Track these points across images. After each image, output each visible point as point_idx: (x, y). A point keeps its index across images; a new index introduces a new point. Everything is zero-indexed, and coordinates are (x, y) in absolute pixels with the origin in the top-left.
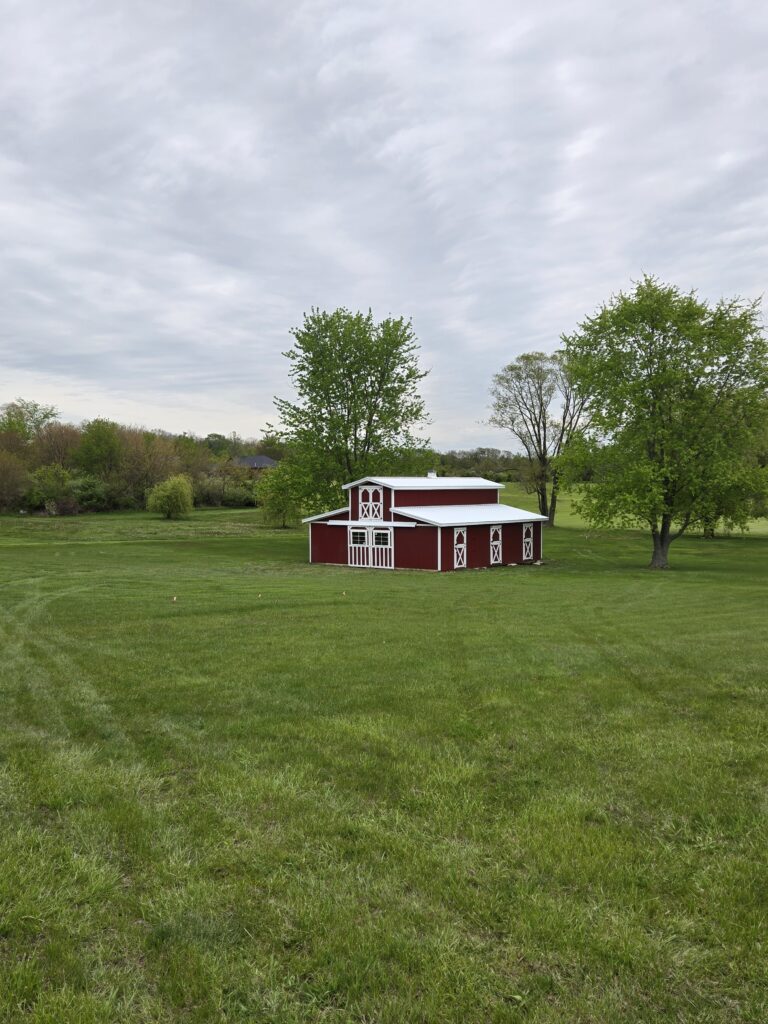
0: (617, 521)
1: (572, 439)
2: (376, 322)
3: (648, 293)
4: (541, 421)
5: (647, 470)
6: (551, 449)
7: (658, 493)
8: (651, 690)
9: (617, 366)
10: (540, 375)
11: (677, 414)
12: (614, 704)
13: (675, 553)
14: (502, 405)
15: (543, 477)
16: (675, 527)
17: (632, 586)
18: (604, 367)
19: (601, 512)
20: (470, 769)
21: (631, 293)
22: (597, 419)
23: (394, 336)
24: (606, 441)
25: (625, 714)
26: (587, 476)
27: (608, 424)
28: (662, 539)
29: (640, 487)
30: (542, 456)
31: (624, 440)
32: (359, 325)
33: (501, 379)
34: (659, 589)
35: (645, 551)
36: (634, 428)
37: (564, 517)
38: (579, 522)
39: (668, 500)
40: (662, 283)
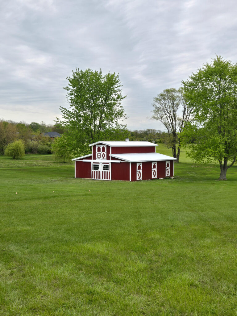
0: (205, 160)
1: (186, 125)
2: (104, 75)
3: (218, 63)
4: (173, 118)
5: (218, 138)
6: (178, 129)
7: (222, 148)
8: (219, 231)
9: (206, 94)
10: (173, 98)
11: (230, 115)
12: (203, 237)
13: (229, 174)
14: (157, 111)
15: (174, 141)
16: (229, 163)
17: (212, 187)
18: (200, 95)
19: (198, 156)
20: (142, 265)
21: (211, 63)
22: (197, 117)
23: (111, 81)
24: (200, 126)
25: (207, 241)
26: (193, 141)
27: (201, 119)
28: (224, 168)
29: (214, 145)
30: (174, 133)
31: (209, 126)
32: (96, 76)
33: (157, 100)
34: (223, 188)
35: (216, 173)
36: (212, 121)
37: (183, 158)
38: (190, 160)
39: (227, 151)
40: (225, 59)
